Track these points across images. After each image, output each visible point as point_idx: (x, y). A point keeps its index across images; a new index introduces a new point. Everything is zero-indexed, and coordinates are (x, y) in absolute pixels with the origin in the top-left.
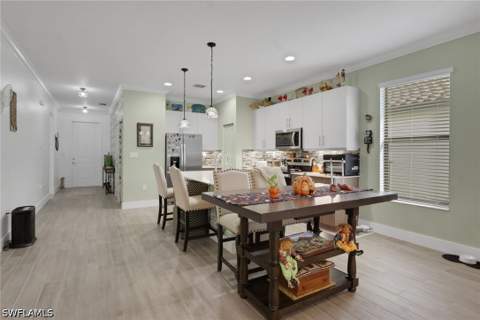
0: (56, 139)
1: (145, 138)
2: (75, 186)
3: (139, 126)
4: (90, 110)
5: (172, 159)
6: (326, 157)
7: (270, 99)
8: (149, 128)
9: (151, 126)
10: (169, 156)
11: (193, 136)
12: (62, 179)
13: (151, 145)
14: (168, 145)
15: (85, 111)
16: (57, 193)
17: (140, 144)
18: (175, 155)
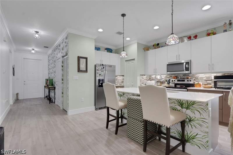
0: (13, 69)
1: (83, 67)
2: (26, 98)
3: (79, 58)
4: (36, 51)
5: (99, 80)
6: (216, 77)
7: (158, 44)
8: (85, 60)
9: (86, 58)
10: (97, 78)
11: (111, 66)
12: (17, 94)
13: (86, 71)
14: (97, 71)
15: (33, 52)
16: (14, 103)
17: (79, 70)
18: (101, 78)
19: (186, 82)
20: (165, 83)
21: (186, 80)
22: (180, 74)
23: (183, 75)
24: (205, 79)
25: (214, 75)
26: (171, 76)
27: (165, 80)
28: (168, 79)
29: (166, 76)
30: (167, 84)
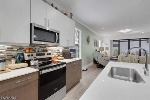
19: (46, 56)
21: (46, 53)
24: (57, 51)
25: (61, 48)
26: (21, 48)
27: (8, 56)
28: (14, 53)
29: (11, 47)
30: (16, 62)
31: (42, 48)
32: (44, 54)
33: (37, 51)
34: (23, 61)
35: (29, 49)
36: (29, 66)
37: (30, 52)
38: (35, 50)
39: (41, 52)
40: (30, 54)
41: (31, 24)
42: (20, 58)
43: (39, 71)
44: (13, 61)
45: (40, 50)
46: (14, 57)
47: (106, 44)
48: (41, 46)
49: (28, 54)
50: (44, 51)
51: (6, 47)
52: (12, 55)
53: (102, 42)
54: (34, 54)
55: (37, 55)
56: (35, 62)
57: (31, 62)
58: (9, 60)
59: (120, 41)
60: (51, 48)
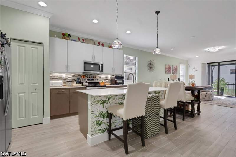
7: (69, 35)
19: (94, 81)
20: (74, 83)
21: (94, 79)
22: (87, 74)
23: (91, 75)
24: (105, 78)
25: (110, 75)
26: (79, 75)
27: (73, 79)
28: (76, 78)
29: (74, 75)
30: (77, 83)
31: (92, 76)
32: (93, 80)
33: (88, 77)
34: (80, 83)
35: (84, 76)
36: (83, 85)
37: (84, 78)
38: (87, 77)
39: (91, 78)
40: (84, 79)
41: (83, 61)
42: (78, 81)
43: (86, 88)
44: (75, 82)
45: (91, 77)
46: (75, 80)
47: (195, 70)
48: (91, 74)
49: (83, 79)
50: (93, 77)
51: (72, 74)
52: (75, 79)
53: (188, 67)
54: (86, 80)
55: (88, 80)
56: (86, 84)
57: (84, 84)
58: (73, 82)
59: (221, 64)
60: (99, 75)
